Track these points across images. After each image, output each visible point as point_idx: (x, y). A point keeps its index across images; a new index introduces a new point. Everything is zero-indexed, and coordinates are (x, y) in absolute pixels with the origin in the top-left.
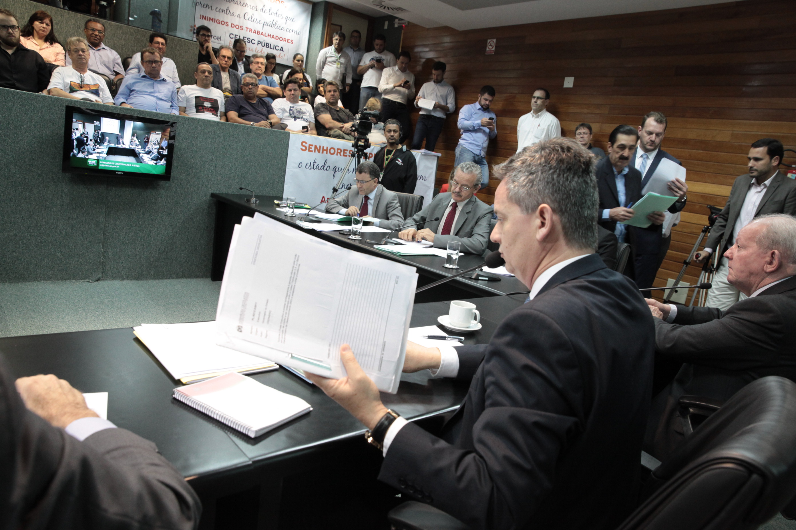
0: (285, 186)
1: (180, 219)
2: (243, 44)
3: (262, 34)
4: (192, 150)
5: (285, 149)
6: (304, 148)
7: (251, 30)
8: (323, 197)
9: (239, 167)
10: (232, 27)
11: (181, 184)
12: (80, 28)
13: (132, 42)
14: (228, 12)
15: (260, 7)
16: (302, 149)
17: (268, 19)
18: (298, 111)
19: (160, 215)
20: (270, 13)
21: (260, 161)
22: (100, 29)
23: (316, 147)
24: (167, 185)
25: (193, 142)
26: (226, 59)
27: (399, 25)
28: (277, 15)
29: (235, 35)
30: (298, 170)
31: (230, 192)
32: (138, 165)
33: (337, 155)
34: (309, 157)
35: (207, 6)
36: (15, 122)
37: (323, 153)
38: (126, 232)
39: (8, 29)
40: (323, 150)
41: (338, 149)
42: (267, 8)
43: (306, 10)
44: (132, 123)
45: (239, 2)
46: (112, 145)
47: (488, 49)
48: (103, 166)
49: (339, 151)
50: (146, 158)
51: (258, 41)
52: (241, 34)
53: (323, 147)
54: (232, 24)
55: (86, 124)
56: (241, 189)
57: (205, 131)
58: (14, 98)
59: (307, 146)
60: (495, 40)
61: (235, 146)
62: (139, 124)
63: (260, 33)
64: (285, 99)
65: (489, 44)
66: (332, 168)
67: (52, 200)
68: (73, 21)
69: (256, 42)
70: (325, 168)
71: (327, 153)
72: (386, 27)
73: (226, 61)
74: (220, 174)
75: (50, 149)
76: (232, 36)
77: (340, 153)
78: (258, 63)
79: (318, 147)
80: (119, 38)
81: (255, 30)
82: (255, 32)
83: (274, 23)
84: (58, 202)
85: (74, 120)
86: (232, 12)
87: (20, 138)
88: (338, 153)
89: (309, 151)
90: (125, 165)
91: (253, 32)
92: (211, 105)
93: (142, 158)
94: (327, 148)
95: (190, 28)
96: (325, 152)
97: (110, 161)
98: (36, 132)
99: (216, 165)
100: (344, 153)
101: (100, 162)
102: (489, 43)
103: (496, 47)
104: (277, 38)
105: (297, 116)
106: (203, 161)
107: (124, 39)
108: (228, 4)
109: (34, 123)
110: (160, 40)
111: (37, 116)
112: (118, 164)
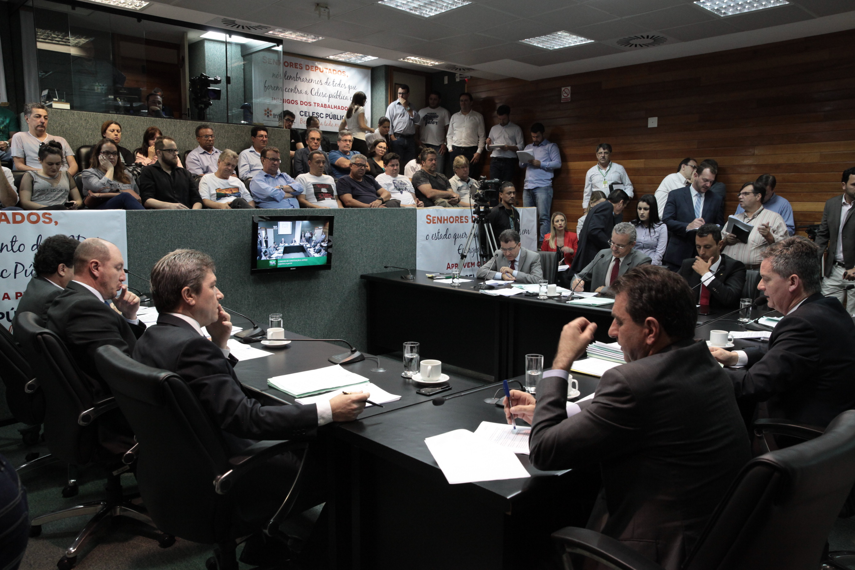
0: (417, 258)
1: (338, 303)
2: (316, 121)
3: (329, 107)
4: (342, 239)
5: (414, 225)
6: (429, 221)
7: (318, 105)
8: (449, 264)
9: (379, 247)
10: (301, 104)
11: (336, 271)
12: (190, 134)
13: (234, 139)
14: (296, 90)
15: (324, 81)
16: (427, 222)
17: (332, 90)
18: (401, 183)
19: (323, 301)
20: (334, 85)
21: (396, 239)
22: (211, 134)
23: (438, 218)
24: (326, 273)
25: (343, 231)
26: (316, 141)
27: (461, 79)
28: (341, 86)
29: (305, 112)
30: (426, 242)
31: (375, 272)
32: (306, 260)
33: (456, 222)
34: (433, 229)
35: (277, 88)
36: (212, 238)
37: (444, 223)
38: (297, 322)
39: (174, 152)
40: (444, 220)
41: (456, 217)
42: (331, 81)
43: (365, 76)
44: (301, 222)
45: (305, 80)
46: (287, 245)
47: (563, 97)
48: (280, 264)
49: (457, 219)
50: (311, 251)
51: (326, 114)
52: (311, 110)
53: (444, 217)
54: (301, 102)
55: (268, 230)
56: (386, 267)
57: (351, 219)
58: (210, 216)
59: (431, 218)
60: (569, 88)
61: (375, 229)
62: (306, 222)
63: (327, 106)
64: (385, 173)
65: (564, 92)
66: (452, 235)
67: (241, 302)
68: (184, 128)
69: (324, 116)
70: (447, 237)
71: (447, 223)
72: (446, 82)
73: (316, 143)
74: (366, 257)
75: (238, 256)
76: (302, 113)
77: (458, 220)
78: (346, 140)
79: (440, 218)
80: (222, 137)
81: (322, 104)
82: (322, 106)
83: (338, 94)
84: (246, 302)
85: (259, 228)
86: (299, 91)
87: (216, 250)
88: (456, 220)
89: (433, 223)
90: (296, 260)
91: (320, 106)
92: (327, 190)
93: (309, 253)
94: (447, 217)
95: (264, 112)
96: (446, 222)
97: (286, 259)
98: (227, 242)
99: (362, 249)
100: (461, 220)
101: (278, 262)
102: (564, 90)
103: (572, 94)
104: (343, 108)
105: (401, 188)
106: (351, 247)
107: (227, 137)
108: (296, 83)
109: (225, 236)
110: (263, 133)
111: (227, 229)
112: (291, 261)
